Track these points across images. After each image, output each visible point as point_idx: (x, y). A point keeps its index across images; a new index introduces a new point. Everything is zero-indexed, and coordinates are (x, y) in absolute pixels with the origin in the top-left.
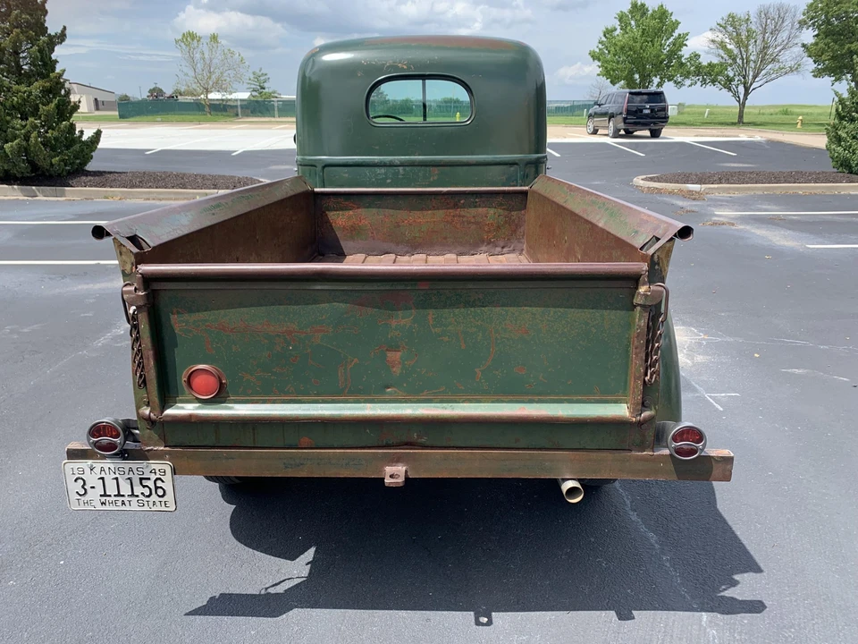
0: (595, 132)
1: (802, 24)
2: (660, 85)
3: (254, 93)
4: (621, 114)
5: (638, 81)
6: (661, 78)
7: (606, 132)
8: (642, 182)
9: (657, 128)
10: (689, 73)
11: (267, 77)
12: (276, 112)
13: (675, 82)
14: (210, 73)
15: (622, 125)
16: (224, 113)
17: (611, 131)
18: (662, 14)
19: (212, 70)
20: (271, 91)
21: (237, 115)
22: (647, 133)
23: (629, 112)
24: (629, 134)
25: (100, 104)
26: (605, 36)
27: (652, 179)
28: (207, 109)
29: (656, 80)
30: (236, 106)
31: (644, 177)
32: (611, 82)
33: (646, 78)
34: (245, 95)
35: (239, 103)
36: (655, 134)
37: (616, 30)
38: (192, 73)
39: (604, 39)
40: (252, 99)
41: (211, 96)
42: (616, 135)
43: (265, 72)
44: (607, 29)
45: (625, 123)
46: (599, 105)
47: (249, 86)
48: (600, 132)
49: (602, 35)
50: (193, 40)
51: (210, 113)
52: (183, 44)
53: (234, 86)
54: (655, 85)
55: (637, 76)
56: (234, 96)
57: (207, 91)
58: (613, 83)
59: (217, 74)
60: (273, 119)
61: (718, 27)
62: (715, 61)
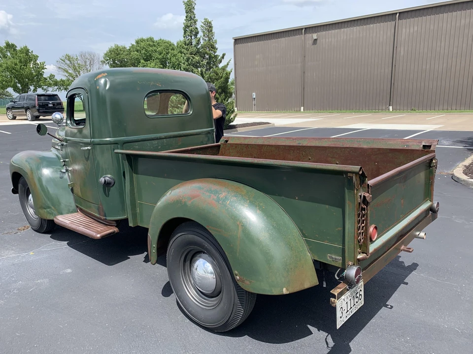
0: (14, 118)
1: (103, 62)
4: (35, 107)
6: (34, 86)
7: (24, 117)
10: (50, 84)
15: (36, 113)
17: (29, 117)
18: (26, 51)
23: (40, 106)
48: (18, 118)
54: (32, 90)
55: (19, 85)
61: (61, 61)
62: (64, 78)
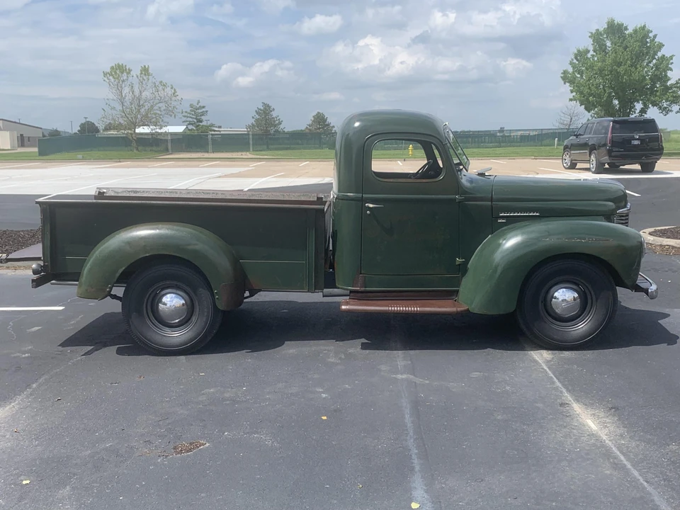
0: (573, 166)
2: (643, 111)
3: (190, 127)
4: (605, 145)
5: (617, 107)
6: (644, 104)
7: (587, 166)
8: (651, 239)
9: (650, 161)
11: (204, 110)
12: (210, 147)
13: (660, 108)
14: (139, 106)
15: (606, 159)
16: (154, 148)
17: (593, 165)
18: (644, 35)
19: (141, 103)
20: (209, 123)
21: (167, 150)
22: (637, 167)
23: (613, 143)
24: (614, 169)
25: (26, 140)
26: (576, 58)
27: (663, 234)
28: (134, 144)
29: (639, 106)
30: (167, 141)
31: (652, 230)
32: (586, 109)
33: (627, 105)
34: (180, 129)
35: (169, 138)
36: (648, 168)
37: (589, 51)
38: (119, 107)
39: (575, 61)
40: (188, 132)
41: (139, 130)
42: (600, 169)
43: (202, 105)
44: (579, 51)
45: (610, 156)
46: (577, 136)
47: (185, 119)
48: (579, 166)
49: (573, 57)
50: (122, 73)
51: (137, 149)
52: (111, 78)
53: (165, 119)
55: (616, 102)
56: (164, 130)
57: (135, 125)
58: (588, 109)
59: (146, 107)
60: (206, 155)
